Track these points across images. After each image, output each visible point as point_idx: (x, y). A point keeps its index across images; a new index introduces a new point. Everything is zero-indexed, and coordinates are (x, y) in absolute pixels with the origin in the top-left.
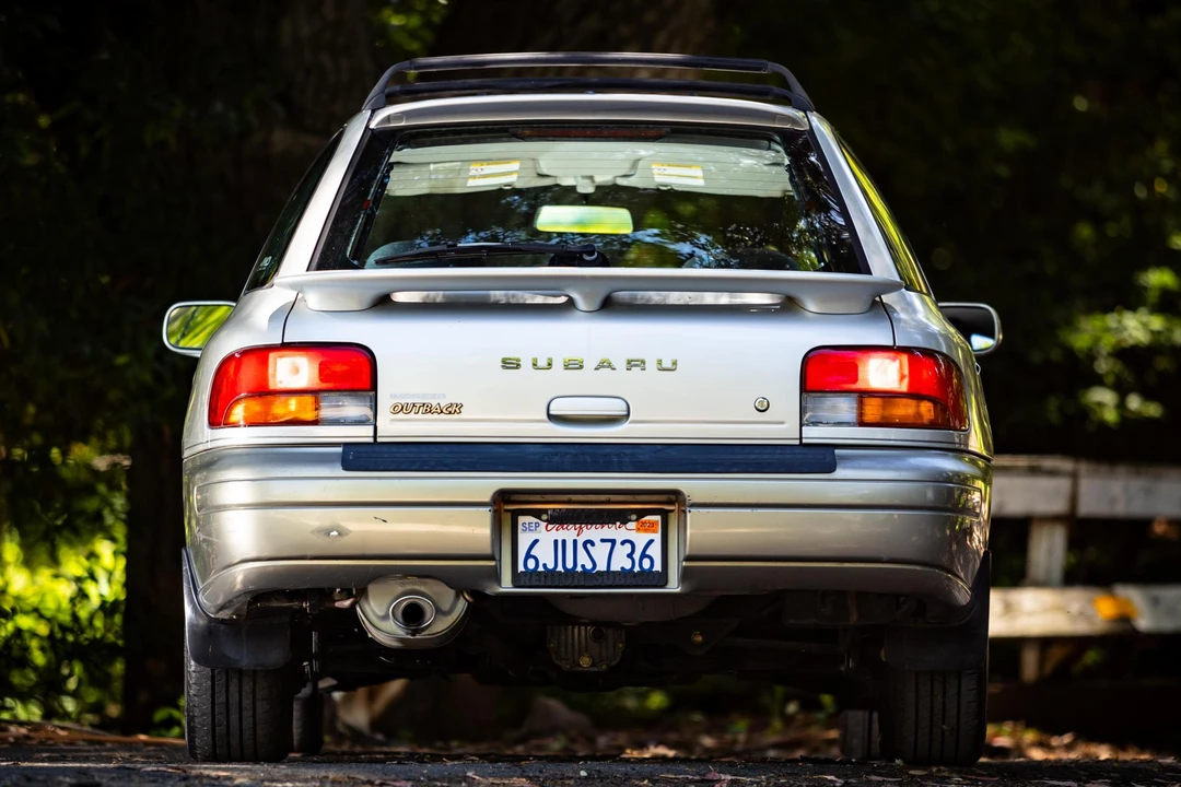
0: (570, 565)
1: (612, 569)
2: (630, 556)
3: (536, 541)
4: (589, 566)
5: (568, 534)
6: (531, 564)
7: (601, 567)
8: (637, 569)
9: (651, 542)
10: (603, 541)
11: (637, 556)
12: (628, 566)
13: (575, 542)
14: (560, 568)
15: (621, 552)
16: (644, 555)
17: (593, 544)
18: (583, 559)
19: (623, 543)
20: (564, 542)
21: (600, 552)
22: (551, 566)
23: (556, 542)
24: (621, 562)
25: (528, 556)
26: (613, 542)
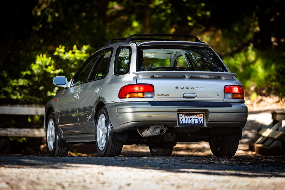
0: (188, 123)
1: (195, 123)
2: (198, 121)
3: (182, 118)
4: (191, 123)
5: (188, 117)
6: (182, 122)
7: (193, 123)
8: (199, 123)
9: (201, 118)
10: (193, 118)
11: (199, 121)
12: (198, 123)
13: (189, 118)
14: (187, 123)
15: (197, 120)
16: (200, 121)
17: (192, 119)
18: (190, 121)
19: (197, 119)
20: (187, 118)
21: (193, 120)
22: (185, 123)
23: (186, 118)
24: (196, 122)
25: (181, 121)
26: (195, 118)
